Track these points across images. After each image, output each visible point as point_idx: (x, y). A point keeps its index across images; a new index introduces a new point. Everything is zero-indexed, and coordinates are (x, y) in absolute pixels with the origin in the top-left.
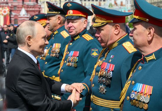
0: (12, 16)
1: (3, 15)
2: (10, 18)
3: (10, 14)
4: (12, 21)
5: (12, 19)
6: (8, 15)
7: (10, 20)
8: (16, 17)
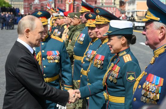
0: (75, 5)
1: (68, 3)
2: (74, 6)
3: (74, 3)
4: (75, 8)
5: (75, 7)
6: (72, 4)
7: (74, 8)
8: (78, 5)
